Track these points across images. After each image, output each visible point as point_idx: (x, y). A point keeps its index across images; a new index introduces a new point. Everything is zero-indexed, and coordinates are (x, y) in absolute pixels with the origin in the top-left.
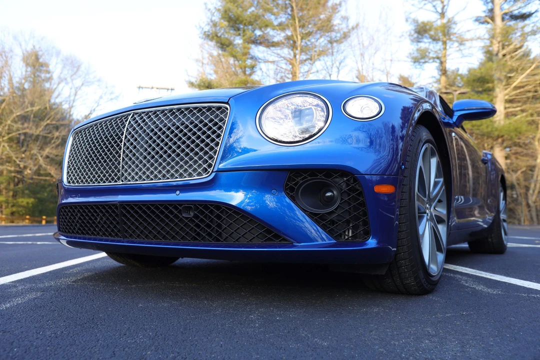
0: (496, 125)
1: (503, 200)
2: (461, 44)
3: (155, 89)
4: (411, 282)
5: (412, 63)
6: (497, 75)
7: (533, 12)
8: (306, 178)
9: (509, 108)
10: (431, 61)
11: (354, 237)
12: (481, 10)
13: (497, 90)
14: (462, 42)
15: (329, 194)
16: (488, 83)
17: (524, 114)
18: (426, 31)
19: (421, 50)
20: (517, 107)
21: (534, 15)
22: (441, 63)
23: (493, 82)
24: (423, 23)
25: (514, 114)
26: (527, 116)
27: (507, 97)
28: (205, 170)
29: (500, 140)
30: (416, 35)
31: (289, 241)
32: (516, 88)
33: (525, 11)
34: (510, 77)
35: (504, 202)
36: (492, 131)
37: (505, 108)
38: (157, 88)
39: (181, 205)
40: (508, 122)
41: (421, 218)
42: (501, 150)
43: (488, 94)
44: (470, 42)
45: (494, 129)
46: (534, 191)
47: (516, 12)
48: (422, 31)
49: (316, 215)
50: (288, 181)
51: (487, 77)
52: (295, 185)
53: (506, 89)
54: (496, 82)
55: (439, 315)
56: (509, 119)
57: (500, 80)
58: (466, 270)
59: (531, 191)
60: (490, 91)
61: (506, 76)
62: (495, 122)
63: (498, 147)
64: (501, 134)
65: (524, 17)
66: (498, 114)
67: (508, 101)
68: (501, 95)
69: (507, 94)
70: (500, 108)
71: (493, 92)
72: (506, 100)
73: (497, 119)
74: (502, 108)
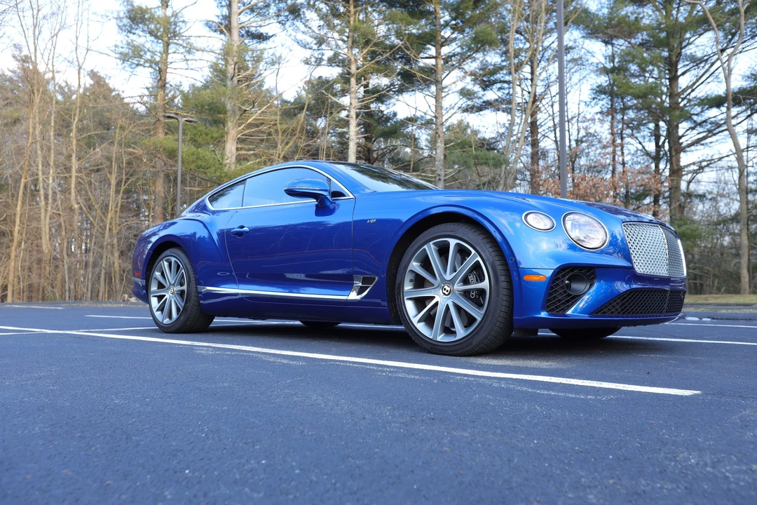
0: (226, 169)
2: (189, 52)
5: (120, 62)
6: (230, 105)
7: (270, 34)
9: (241, 149)
10: (147, 65)
12: (215, 13)
13: (229, 124)
14: (190, 49)
16: (219, 113)
17: (258, 160)
18: (143, 21)
19: (134, 46)
20: (250, 150)
21: (271, 39)
22: (160, 71)
23: (225, 113)
24: (140, 8)
25: (246, 159)
26: (259, 163)
27: (239, 136)
30: (126, 21)
32: (250, 126)
33: (263, 30)
34: (245, 111)
36: (221, 176)
37: (237, 149)
40: (239, 167)
43: (219, 128)
44: (200, 52)
45: (223, 175)
47: (253, 29)
48: (137, 18)
51: (218, 105)
53: (240, 125)
54: (228, 114)
56: (240, 164)
57: (233, 112)
60: (221, 123)
61: (240, 109)
62: (225, 165)
65: (261, 37)
66: (229, 155)
67: (240, 141)
68: (233, 132)
69: (240, 132)
70: (231, 147)
71: (224, 126)
72: (238, 139)
73: (228, 161)
74: (234, 149)
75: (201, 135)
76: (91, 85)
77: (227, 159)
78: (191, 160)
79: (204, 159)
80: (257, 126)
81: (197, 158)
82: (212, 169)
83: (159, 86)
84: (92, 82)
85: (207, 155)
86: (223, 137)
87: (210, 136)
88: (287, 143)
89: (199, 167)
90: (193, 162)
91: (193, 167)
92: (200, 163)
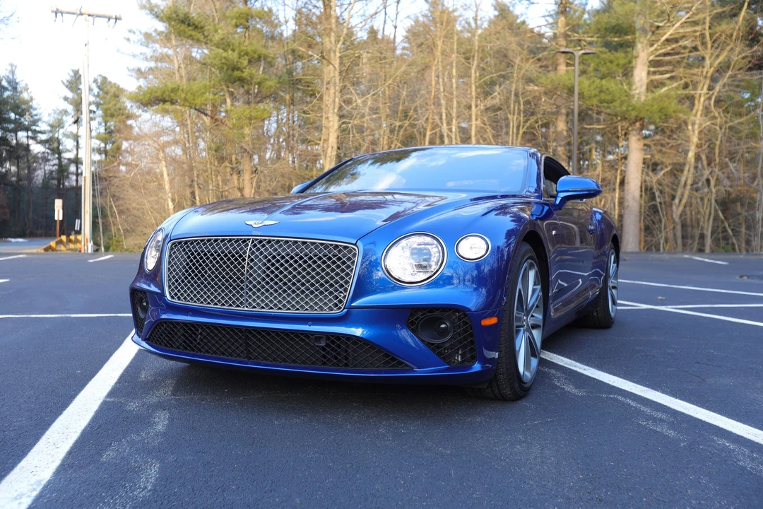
0: (634, 101)
1: (614, 263)
3: (84, 16)
4: (507, 391)
6: (639, 22)
8: (425, 314)
9: (654, 73)
11: (463, 362)
13: (639, 46)
15: (443, 326)
16: (626, 34)
17: (675, 85)
20: (666, 73)
23: (634, 33)
25: (661, 84)
26: (677, 88)
27: (652, 58)
28: (336, 305)
29: (638, 124)
31: (410, 367)
32: (667, 42)
34: (658, 27)
35: (615, 265)
36: (627, 110)
37: (649, 73)
38: (89, 15)
39: (312, 335)
40: (650, 96)
41: (518, 332)
42: (639, 140)
43: (626, 52)
45: (630, 108)
46: (680, 201)
49: (433, 344)
50: (410, 316)
51: (624, 26)
52: (416, 319)
53: (652, 45)
54: (638, 34)
55: (529, 423)
56: (652, 92)
57: (644, 31)
58: (562, 361)
59: (677, 201)
60: (628, 46)
61: (652, 26)
62: (633, 97)
63: (634, 135)
64: (642, 115)
66: (638, 84)
67: (654, 64)
68: (643, 54)
69: (652, 53)
70: (641, 74)
71: (633, 49)
72: (650, 62)
73: (637, 91)
74: (644, 74)
75: (605, 63)
76: (496, 16)
77: (635, 90)
78: (593, 95)
79: (608, 92)
80: (676, 41)
81: (601, 92)
82: (617, 104)
83: (560, 11)
84: (496, 13)
85: (612, 87)
86: (630, 62)
87: (615, 63)
88: (718, 56)
89: (601, 102)
90: (595, 96)
91: (595, 101)
92: (603, 96)
